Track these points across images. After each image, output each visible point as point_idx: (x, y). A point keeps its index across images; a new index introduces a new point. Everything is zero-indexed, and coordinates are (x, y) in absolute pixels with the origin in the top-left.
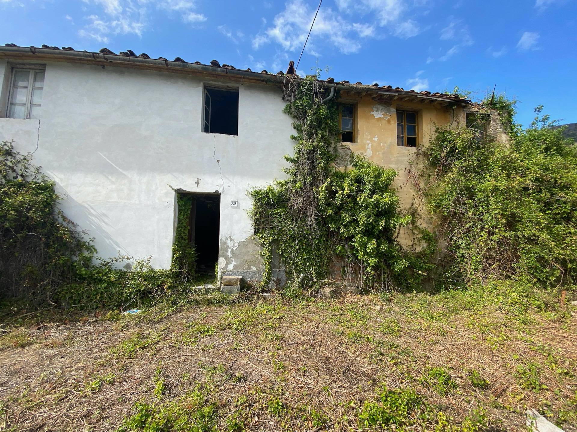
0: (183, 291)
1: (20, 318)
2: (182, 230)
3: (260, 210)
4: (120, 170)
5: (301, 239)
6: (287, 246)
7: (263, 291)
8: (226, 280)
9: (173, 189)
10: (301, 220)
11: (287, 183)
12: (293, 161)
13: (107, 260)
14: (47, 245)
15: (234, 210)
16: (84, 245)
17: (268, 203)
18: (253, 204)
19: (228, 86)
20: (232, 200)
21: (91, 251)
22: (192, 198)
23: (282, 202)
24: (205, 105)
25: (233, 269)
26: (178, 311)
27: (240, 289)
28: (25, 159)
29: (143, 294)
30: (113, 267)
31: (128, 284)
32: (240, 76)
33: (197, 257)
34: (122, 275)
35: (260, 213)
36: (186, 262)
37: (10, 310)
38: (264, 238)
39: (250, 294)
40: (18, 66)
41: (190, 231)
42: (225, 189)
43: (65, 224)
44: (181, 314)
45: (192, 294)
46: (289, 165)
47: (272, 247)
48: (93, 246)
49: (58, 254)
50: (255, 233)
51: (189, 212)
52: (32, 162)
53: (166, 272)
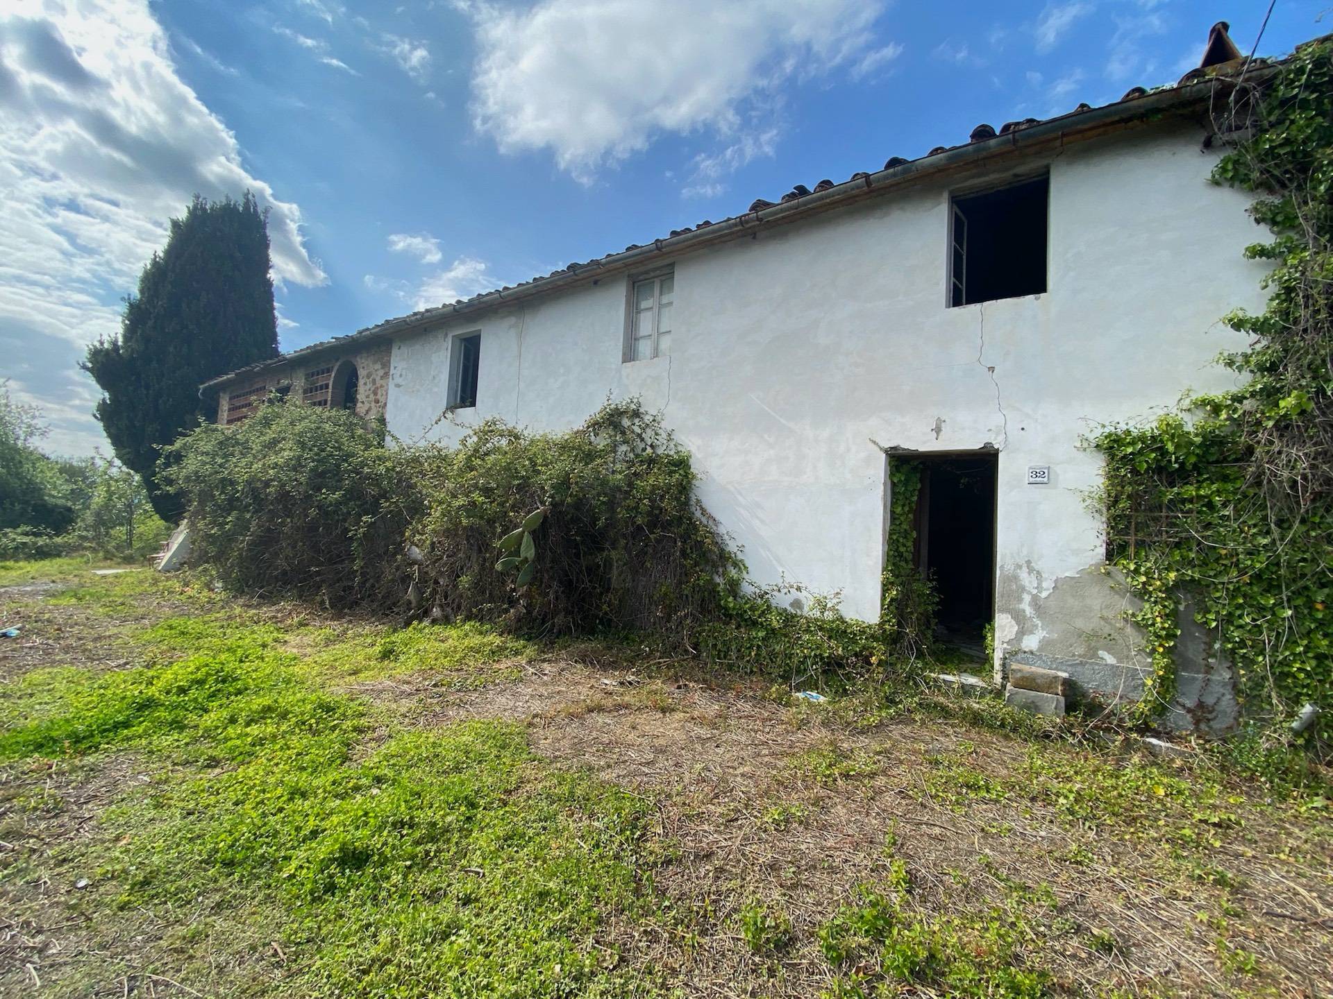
0: (908, 678)
1: (654, 664)
2: (901, 540)
3: (1129, 489)
4: (783, 421)
5: (1306, 588)
6: (1239, 607)
7: (1144, 729)
8: (1019, 675)
9: (881, 449)
10: (1303, 521)
11: (1239, 399)
12: (1259, 327)
13: (764, 588)
14: (684, 554)
15: (1037, 492)
16: (730, 557)
17: (1160, 469)
18: (1100, 472)
19: (1016, 175)
20: (1032, 464)
21: (740, 568)
22: (921, 466)
23: (1217, 462)
24: (953, 243)
25: (1040, 649)
26: (899, 719)
27: (1063, 705)
28: (654, 420)
29: (829, 664)
30: (774, 603)
31: (799, 638)
32: (1053, 135)
33: (938, 604)
34: (789, 619)
35: (1129, 497)
36: (911, 613)
37: (640, 650)
38: (1146, 574)
39: (1096, 727)
40: (641, 278)
41: (917, 543)
42: (1010, 439)
43: (704, 520)
44: (910, 728)
45: (929, 688)
46: (1245, 341)
47: (1177, 603)
48: (741, 561)
49: (697, 569)
50: (1110, 556)
51: (915, 498)
52: (663, 424)
53: (870, 627)
